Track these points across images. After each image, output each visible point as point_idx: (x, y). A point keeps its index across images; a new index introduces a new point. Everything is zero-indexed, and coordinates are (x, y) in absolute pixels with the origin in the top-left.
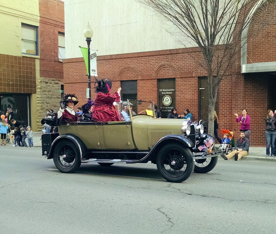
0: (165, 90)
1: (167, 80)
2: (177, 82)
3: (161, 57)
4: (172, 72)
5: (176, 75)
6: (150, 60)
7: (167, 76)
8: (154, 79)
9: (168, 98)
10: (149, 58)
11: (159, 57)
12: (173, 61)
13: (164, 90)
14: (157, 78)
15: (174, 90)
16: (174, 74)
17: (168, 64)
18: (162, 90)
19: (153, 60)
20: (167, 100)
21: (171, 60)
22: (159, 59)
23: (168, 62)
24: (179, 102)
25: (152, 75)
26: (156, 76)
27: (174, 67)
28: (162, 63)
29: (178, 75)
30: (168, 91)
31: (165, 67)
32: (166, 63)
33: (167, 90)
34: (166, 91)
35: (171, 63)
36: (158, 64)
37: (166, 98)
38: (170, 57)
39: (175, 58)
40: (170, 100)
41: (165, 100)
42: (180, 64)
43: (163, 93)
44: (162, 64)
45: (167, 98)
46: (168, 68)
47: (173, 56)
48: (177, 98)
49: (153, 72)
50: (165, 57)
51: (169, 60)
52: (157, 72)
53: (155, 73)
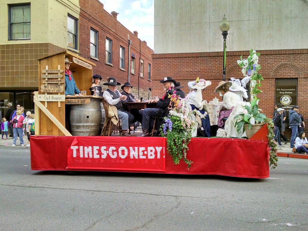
0: (284, 90)
1: (286, 80)
2: (299, 82)
3: (281, 57)
4: (294, 72)
5: (300, 75)
6: (268, 59)
7: (288, 75)
8: (272, 78)
10: (266, 57)
11: (278, 57)
12: (295, 61)
13: (282, 90)
14: (276, 77)
15: (295, 90)
16: (297, 74)
17: (290, 64)
18: (279, 90)
19: (271, 59)
20: (286, 100)
21: (293, 59)
23: (289, 61)
24: (302, 102)
25: (270, 74)
27: (298, 67)
28: (283, 63)
29: (302, 75)
31: (286, 67)
32: (287, 62)
33: (286, 90)
35: (293, 63)
36: (278, 63)
37: (284, 98)
38: (292, 57)
39: (298, 58)
40: (289, 100)
41: (283, 100)
42: (303, 64)
43: (280, 93)
45: (286, 98)
46: (289, 68)
47: (296, 56)
48: (300, 98)
49: (272, 71)
50: (286, 56)
51: (290, 59)
52: (277, 70)
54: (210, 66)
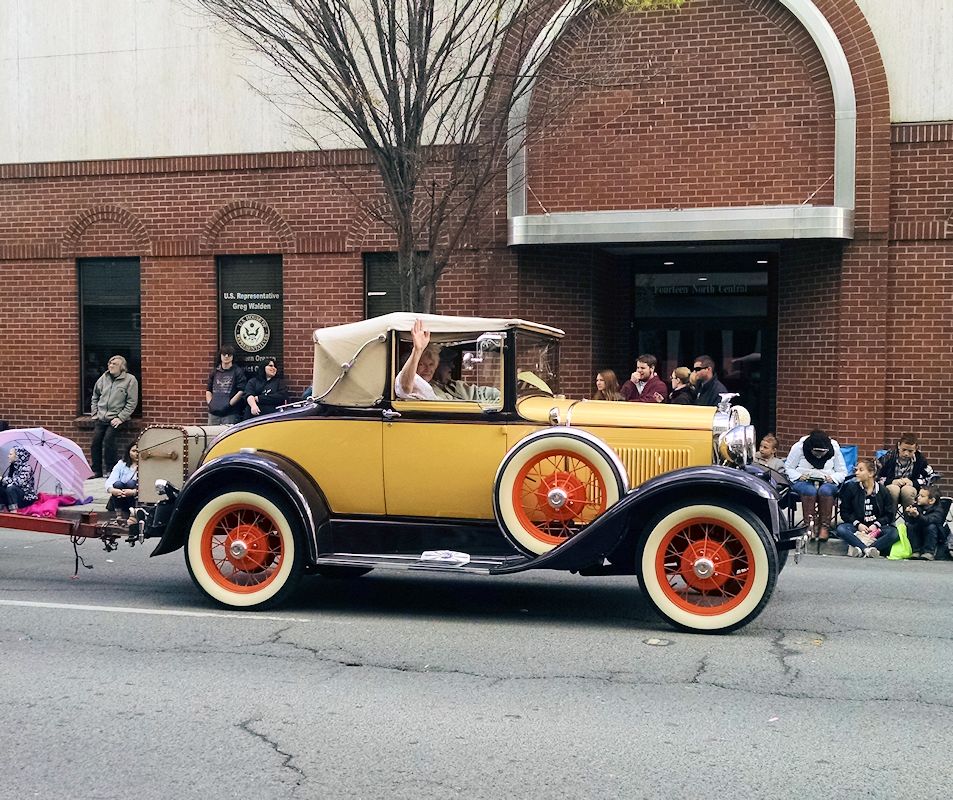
0: (246, 297)
1: (251, 261)
2: (287, 268)
3: (230, 179)
4: (270, 234)
5: (285, 245)
6: (189, 186)
7: (252, 246)
8: (205, 256)
9: (257, 324)
10: (183, 181)
11: (220, 179)
12: (271, 195)
13: (239, 296)
14: (215, 251)
15: (277, 296)
16: (277, 240)
17: (254, 204)
18: (232, 296)
19: (198, 186)
20: (252, 330)
21: (265, 189)
22: (222, 185)
23: (253, 196)
24: (295, 338)
25: (197, 242)
26: (211, 246)
27: (278, 217)
28: (234, 200)
29: (291, 245)
30: (257, 301)
31: (244, 216)
32: (246, 199)
33: (251, 296)
34: (250, 301)
35: (265, 201)
36: (220, 202)
37: (247, 324)
38: (260, 179)
39: (280, 183)
40: (261, 332)
41: (243, 331)
42: (296, 206)
43: (235, 306)
44: (231, 205)
45: (252, 325)
46: (254, 219)
47: (274, 177)
48: (290, 326)
49: (201, 231)
50: (243, 178)
51: (256, 189)
52: (216, 230)
53: (206, 235)
54: (20, 214)
